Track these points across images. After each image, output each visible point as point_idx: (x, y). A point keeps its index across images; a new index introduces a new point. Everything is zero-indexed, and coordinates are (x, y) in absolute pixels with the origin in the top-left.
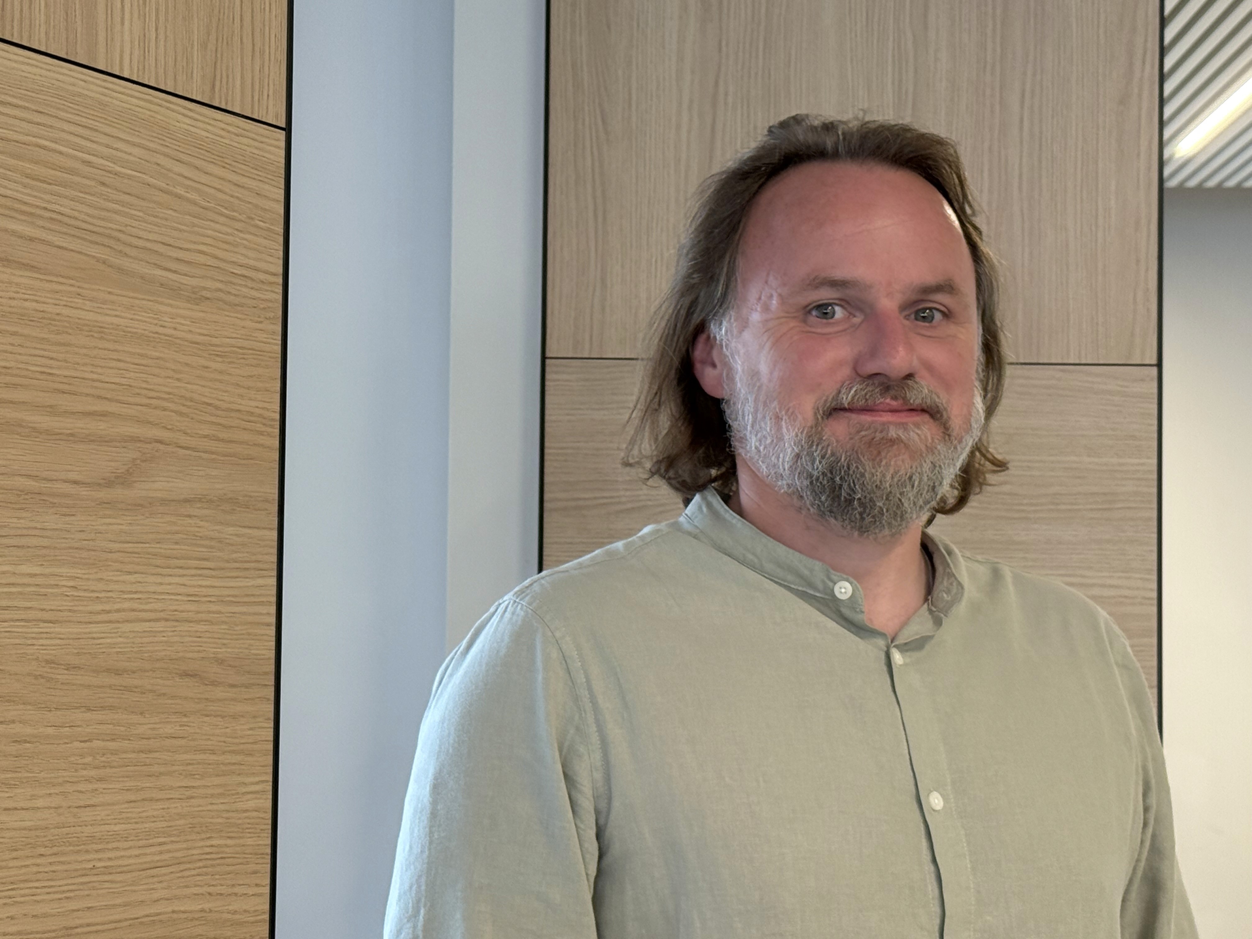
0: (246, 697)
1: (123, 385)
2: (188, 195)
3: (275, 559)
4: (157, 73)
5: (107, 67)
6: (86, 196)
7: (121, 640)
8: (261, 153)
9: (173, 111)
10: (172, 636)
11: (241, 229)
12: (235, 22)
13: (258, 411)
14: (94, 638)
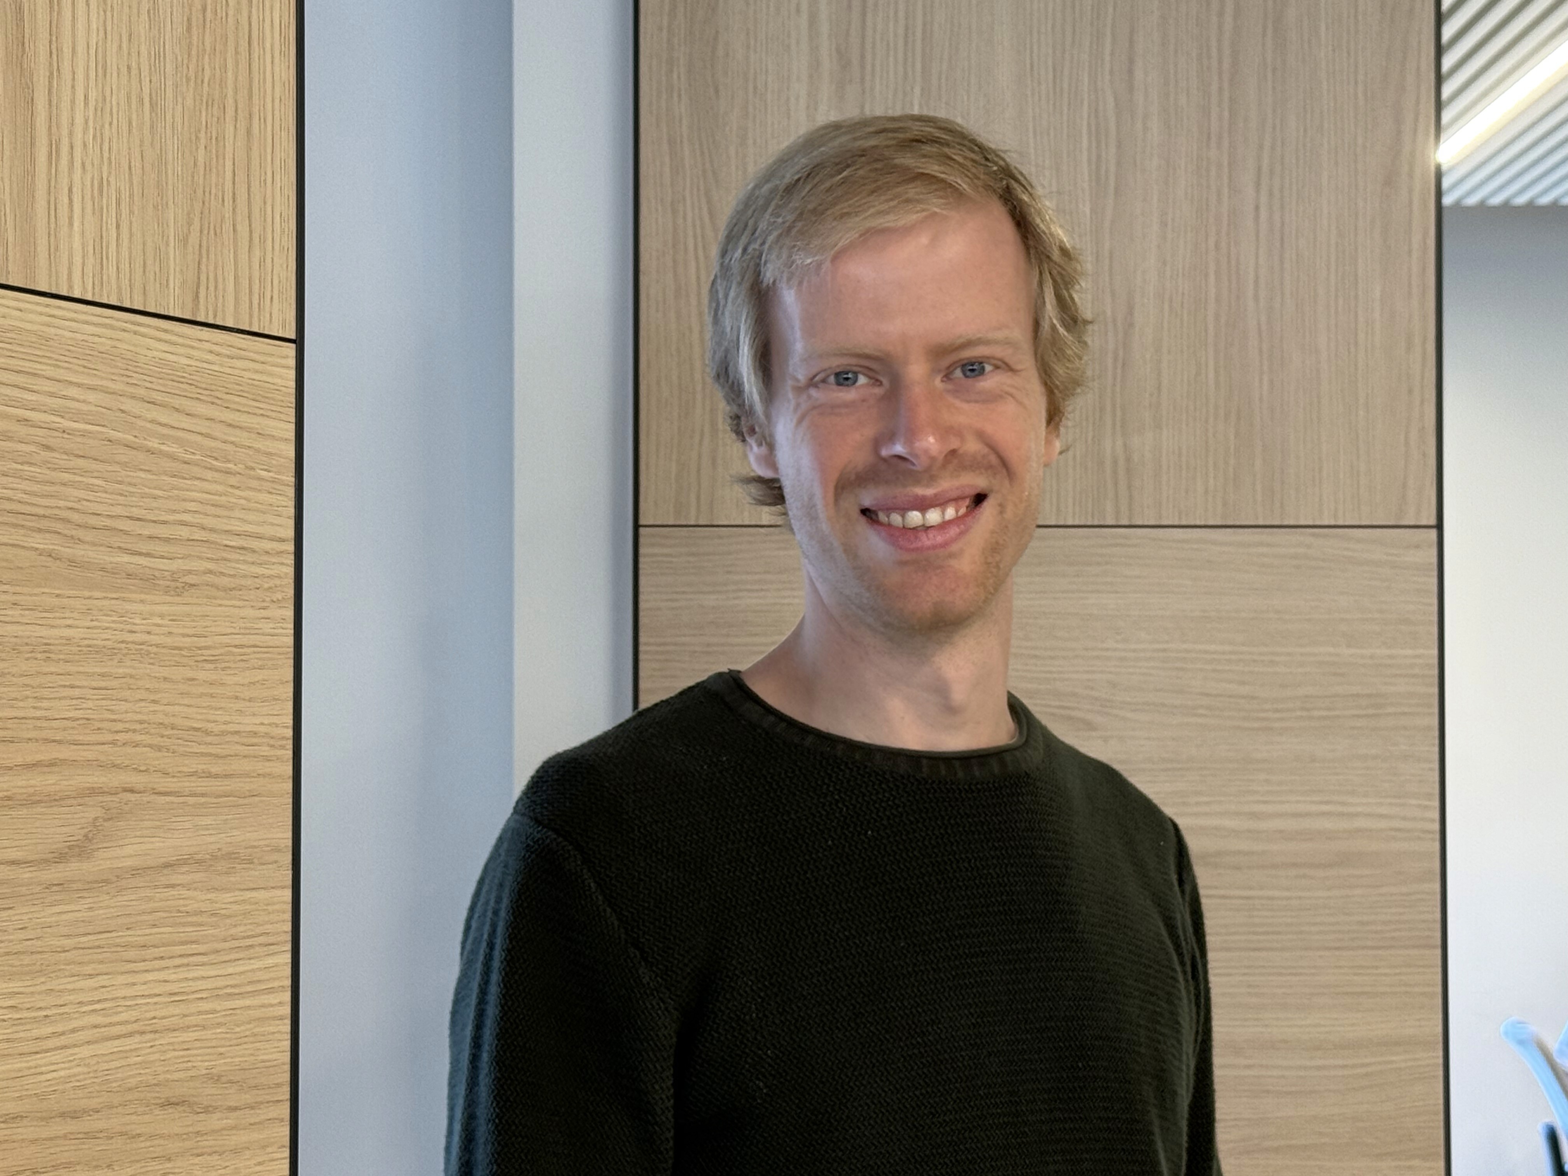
0: (252, 1121)
1: (78, 719)
2: (163, 447)
3: (288, 927)
4: (119, 288)
5: (50, 285)
6: (26, 467)
7: (79, 1069)
8: (265, 378)
9: (144, 335)
10: (149, 1054)
11: (238, 485)
12: (226, 203)
13: (262, 729)
14: (42, 1073)
